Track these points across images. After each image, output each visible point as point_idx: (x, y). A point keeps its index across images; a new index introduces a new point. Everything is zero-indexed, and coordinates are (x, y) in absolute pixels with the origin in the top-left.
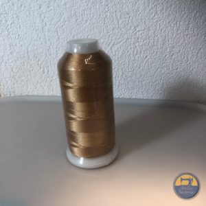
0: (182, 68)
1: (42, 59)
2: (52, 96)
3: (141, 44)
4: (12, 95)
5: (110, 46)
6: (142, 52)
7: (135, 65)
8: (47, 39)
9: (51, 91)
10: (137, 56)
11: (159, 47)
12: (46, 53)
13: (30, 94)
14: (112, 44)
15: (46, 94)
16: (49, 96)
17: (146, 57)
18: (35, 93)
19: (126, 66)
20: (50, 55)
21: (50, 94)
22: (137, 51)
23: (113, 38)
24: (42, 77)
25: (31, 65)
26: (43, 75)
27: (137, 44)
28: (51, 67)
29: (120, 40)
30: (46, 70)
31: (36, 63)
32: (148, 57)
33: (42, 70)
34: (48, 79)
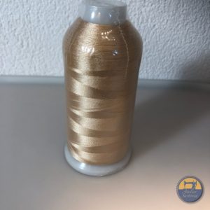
0: (197, 41)
2: (34, 76)
3: (148, 9)
6: (149, 20)
9: (33, 69)
11: (171, 13)
13: (7, 74)
15: (27, 74)
16: (30, 76)
17: (154, 26)
18: (13, 72)
20: (30, 22)
21: (32, 74)
22: (143, 18)
27: (143, 9)
28: (32, 40)
30: (25, 43)
32: (156, 27)
33: (20, 43)
34: (28, 55)
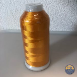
1: (14, 13)
4: (3, 29)
5: (46, 5)
7: (59, 15)
8: (15, 3)
10: (60, 10)
12: (15, 10)
14: (47, 4)
19: (54, 15)
23: (48, 1)
24: (15, 21)
25: (9, 16)
26: (15, 20)
29: (51, 2)
31: (11, 15)
